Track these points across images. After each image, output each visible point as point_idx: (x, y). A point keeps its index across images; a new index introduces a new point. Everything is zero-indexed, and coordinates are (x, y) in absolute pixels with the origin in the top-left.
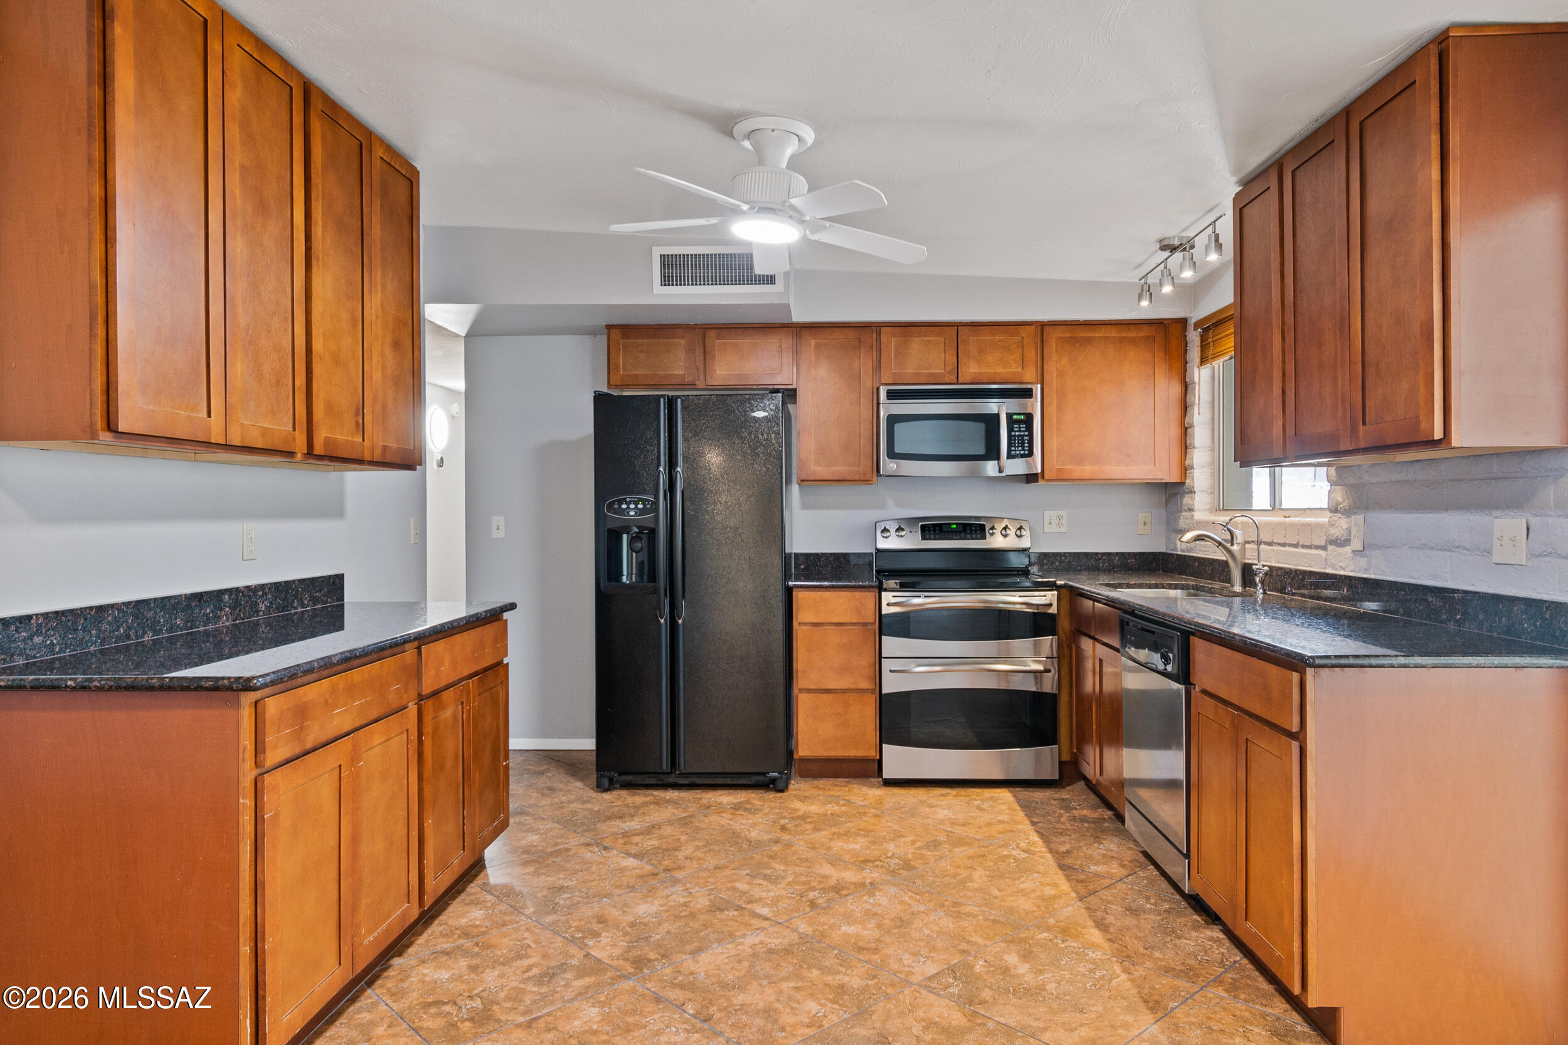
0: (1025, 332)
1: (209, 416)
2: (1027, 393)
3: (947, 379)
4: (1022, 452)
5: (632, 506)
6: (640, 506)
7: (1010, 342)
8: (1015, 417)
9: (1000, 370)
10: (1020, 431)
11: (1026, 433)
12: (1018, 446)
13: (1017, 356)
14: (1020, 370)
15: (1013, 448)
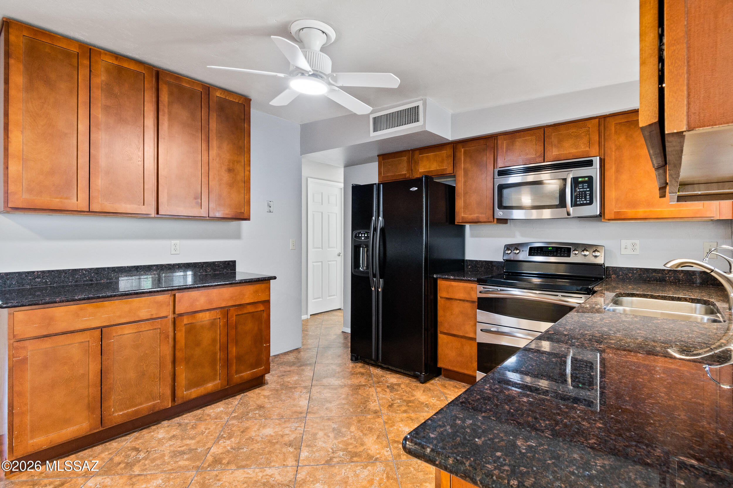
0: (589, 124)
1: (77, 201)
2: (590, 163)
3: (537, 160)
4: (585, 202)
5: (363, 235)
6: (366, 235)
7: (580, 132)
8: (580, 180)
9: (573, 151)
10: (583, 188)
11: (588, 189)
12: (582, 198)
13: (585, 140)
14: (588, 149)
15: (578, 200)
